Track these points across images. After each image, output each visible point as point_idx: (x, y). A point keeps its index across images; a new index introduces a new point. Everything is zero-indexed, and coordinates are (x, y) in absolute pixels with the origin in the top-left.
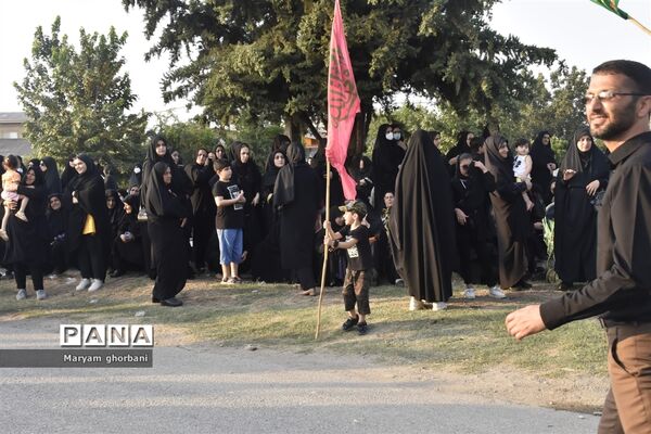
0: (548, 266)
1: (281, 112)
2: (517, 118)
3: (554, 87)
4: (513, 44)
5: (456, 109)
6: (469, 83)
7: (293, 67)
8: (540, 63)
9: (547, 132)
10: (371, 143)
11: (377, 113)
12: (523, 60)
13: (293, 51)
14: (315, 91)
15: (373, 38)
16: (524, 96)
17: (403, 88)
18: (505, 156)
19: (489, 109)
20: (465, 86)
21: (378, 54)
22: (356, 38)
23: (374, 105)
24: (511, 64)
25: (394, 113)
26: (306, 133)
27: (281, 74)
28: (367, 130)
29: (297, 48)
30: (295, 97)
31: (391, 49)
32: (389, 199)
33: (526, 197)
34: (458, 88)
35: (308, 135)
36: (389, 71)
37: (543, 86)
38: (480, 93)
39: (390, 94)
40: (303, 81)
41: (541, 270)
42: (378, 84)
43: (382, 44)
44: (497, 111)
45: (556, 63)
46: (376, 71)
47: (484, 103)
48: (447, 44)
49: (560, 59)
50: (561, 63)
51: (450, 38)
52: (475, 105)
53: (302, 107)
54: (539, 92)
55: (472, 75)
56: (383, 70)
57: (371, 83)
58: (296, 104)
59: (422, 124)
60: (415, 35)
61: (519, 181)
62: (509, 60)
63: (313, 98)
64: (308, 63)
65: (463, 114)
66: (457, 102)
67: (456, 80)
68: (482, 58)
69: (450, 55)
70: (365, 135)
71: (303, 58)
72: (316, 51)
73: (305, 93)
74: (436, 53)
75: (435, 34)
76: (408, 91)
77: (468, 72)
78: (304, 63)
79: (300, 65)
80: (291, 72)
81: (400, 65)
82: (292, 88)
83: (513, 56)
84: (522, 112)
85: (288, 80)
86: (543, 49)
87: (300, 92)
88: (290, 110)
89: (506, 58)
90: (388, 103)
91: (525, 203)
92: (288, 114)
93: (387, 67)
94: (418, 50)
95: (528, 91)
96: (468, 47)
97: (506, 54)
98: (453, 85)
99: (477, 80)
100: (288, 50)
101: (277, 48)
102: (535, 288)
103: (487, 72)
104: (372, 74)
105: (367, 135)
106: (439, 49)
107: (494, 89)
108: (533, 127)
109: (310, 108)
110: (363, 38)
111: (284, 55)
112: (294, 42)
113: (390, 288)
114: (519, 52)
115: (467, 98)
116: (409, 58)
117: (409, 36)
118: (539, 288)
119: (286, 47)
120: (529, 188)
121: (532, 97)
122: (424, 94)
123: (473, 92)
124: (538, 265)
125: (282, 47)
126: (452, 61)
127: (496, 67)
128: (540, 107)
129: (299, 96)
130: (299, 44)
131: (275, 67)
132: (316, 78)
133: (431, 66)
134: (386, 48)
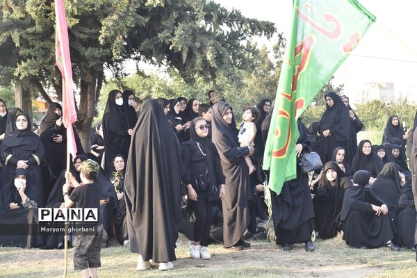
0: (268, 226)
1: (10, 76)
2: (240, 86)
3: (277, 57)
4: (235, 17)
5: (184, 76)
6: (195, 52)
7: (23, 32)
8: (260, 35)
9: (268, 100)
10: (101, 108)
11: (108, 79)
12: (245, 31)
13: (23, 16)
14: (45, 56)
15: (102, 7)
16: (247, 65)
17: (133, 56)
18: (230, 122)
19: (214, 77)
20: (191, 55)
21: (107, 22)
22: (86, 5)
23: (104, 71)
24: (234, 36)
25: (125, 79)
26: (36, 97)
27: (10, 38)
28: (98, 95)
29: (26, 13)
30: (25, 61)
31: (121, 18)
32: (118, 162)
33: (248, 161)
34: (185, 56)
35: (39, 99)
36: (119, 39)
37: (266, 56)
38: (205, 61)
39: (120, 61)
40: (33, 47)
41: (262, 230)
42: (108, 51)
43: (112, 12)
44: (221, 79)
45: (275, 35)
46: (106, 39)
47: (209, 72)
48: (175, 15)
49: (279, 32)
50: (280, 36)
51: (177, 9)
52: (201, 73)
53: (33, 72)
54: (263, 62)
55: (198, 44)
56: (113, 38)
57: (101, 50)
58: (26, 69)
59: (153, 89)
60: (143, 5)
61: (242, 145)
62: (232, 32)
63: (43, 63)
64: (38, 28)
65: (190, 81)
66: (185, 70)
67: (182, 50)
68: (207, 29)
69: (177, 26)
70: (95, 100)
71: (33, 23)
72: (47, 17)
73: (35, 58)
74: (164, 23)
75: (163, 5)
76: (138, 59)
77: (194, 41)
78: (34, 29)
79: (29, 30)
80: (21, 37)
81: (130, 34)
82: (21, 52)
83: (236, 28)
84: (245, 81)
85: (17, 44)
86: (263, 22)
87: (30, 57)
88: (20, 75)
89: (229, 30)
90: (118, 69)
91: (248, 168)
92: (18, 79)
93: (116, 34)
94: (147, 20)
95: (251, 61)
96: (194, 18)
97: (230, 25)
98: (180, 54)
99: (201, 50)
100: (17, 15)
101: (6, 12)
102: (256, 247)
103: (212, 42)
104: (102, 41)
105: (97, 100)
106: (166, 20)
107: (219, 58)
108: (257, 94)
109: (40, 73)
110: (93, 6)
111: (12, 19)
112: (24, 7)
113: (119, 249)
114: (241, 24)
115: (193, 66)
116: (137, 26)
117: (138, 6)
118: (260, 247)
119: (15, 11)
120: (251, 153)
121: (253, 67)
122: (152, 62)
123: (198, 61)
124: (259, 225)
125: (11, 11)
126: (179, 31)
127: (220, 38)
128: (263, 76)
129: (29, 61)
130: (28, 9)
131: (4, 31)
132: (47, 44)
133: (159, 35)
134: (115, 17)
